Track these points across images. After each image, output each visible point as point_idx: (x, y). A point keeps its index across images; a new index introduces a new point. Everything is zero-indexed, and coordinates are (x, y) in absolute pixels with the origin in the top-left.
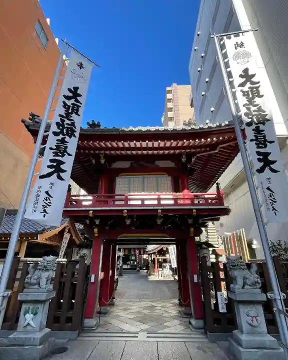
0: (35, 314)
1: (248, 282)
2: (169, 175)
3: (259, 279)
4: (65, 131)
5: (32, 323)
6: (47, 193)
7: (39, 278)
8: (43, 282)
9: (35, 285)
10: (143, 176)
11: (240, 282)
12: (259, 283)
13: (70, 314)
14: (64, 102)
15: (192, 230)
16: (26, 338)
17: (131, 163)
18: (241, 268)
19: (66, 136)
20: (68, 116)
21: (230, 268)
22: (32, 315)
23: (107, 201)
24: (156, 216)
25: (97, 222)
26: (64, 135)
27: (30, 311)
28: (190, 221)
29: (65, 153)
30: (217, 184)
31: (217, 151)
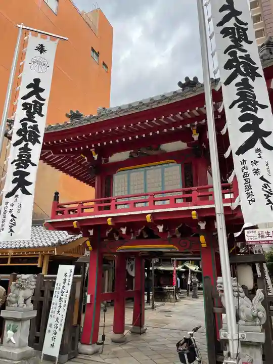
2: (178, 163)
5: (13, 339)
17: (130, 153)
19: (29, 143)
20: (30, 117)
22: (12, 332)
25: (91, 232)
26: (26, 141)
27: (11, 328)
29: (29, 163)
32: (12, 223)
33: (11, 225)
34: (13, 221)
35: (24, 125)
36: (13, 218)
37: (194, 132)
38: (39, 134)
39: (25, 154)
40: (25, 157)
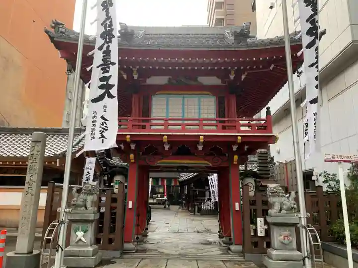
0: (85, 232)
1: (285, 207)
2: (214, 96)
3: (295, 206)
5: (83, 239)
6: (103, 117)
7: (85, 201)
8: (89, 205)
9: (81, 207)
11: (277, 207)
12: (295, 209)
13: (112, 236)
15: (236, 157)
16: (80, 250)
17: (169, 79)
18: (279, 196)
21: (270, 195)
22: (82, 233)
23: (145, 125)
24: (198, 143)
25: (133, 147)
27: (80, 229)
28: (235, 148)
30: (267, 108)
31: (271, 69)
32: (103, 126)
33: (103, 130)
34: (105, 125)
37: (233, 72)
39: (108, 58)
40: (109, 61)
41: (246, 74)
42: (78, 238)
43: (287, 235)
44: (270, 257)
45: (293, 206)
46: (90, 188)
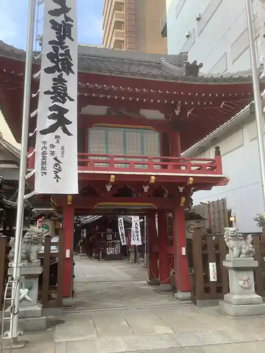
2: (157, 131)
3: (253, 249)
4: (60, 66)
5: (28, 298)
7: (28, 252)
10: (123, 130)
12: (253, 252)
14: (52, 22)
15: (183, 199)
17: (108, 109)
18: (238, 239)
19: (63, 72)
26: (59, 71)
27: (24, 286)
28: (181, 189)
29: (66, 98)
30: (216, 148)
31: (222, 106)
33: (56, 170)
34: (58, 166)
35: (56, 49)
36: (57, 162)
37: (179, 107)
38: (71, 62)
39: (60, 86)
40: (60, 90)
41: (192, 110)
42: (21, 297)
43: (246, 279)
44: (229, 302)
45: (251, 249)
46: (36, 236)
